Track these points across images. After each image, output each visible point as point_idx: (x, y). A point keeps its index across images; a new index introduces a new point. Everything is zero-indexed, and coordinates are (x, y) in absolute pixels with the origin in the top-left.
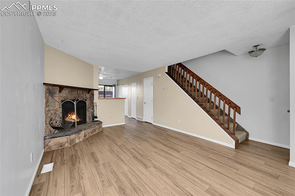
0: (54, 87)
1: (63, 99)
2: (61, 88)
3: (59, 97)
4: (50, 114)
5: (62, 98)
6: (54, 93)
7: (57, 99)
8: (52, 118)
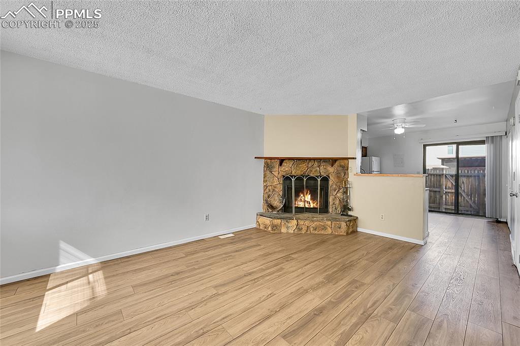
0: (273, 161)
1: (284, 174)
2: (282, 161)
3: (279, 172)
4: (268, 190)
5: (282, 172)
6: (273, 167)
7: (276, 174)
8: (269, 195)
